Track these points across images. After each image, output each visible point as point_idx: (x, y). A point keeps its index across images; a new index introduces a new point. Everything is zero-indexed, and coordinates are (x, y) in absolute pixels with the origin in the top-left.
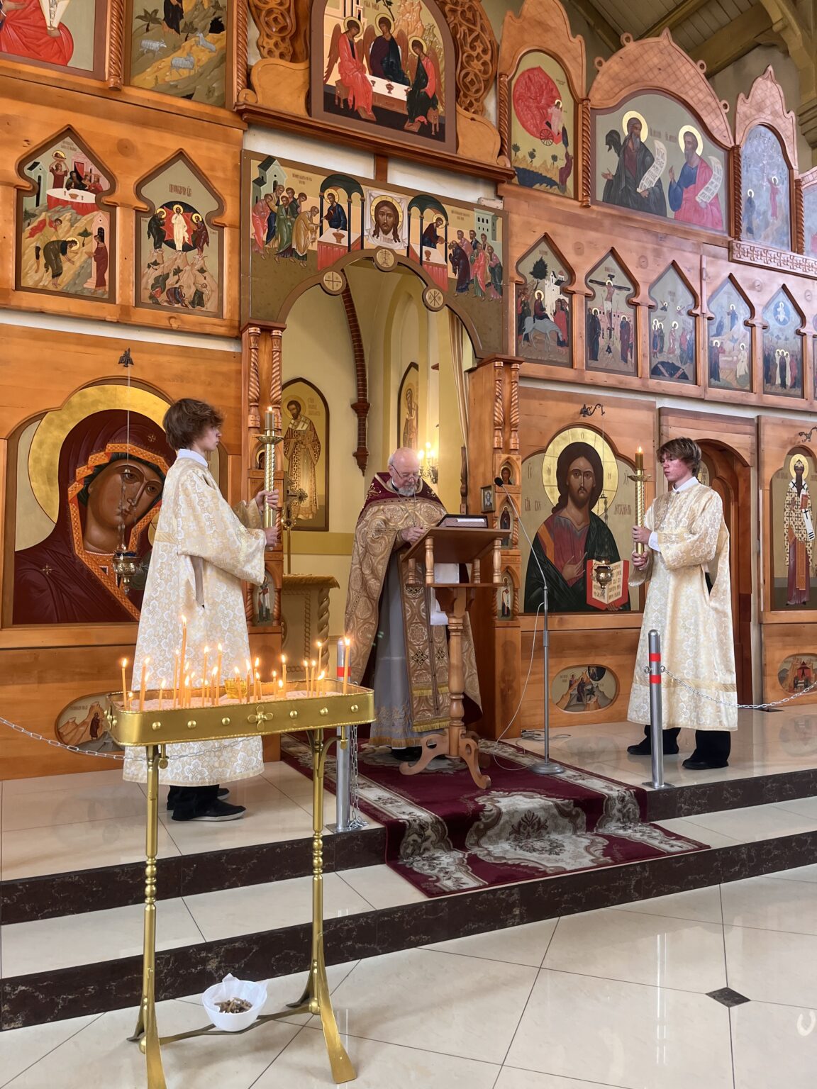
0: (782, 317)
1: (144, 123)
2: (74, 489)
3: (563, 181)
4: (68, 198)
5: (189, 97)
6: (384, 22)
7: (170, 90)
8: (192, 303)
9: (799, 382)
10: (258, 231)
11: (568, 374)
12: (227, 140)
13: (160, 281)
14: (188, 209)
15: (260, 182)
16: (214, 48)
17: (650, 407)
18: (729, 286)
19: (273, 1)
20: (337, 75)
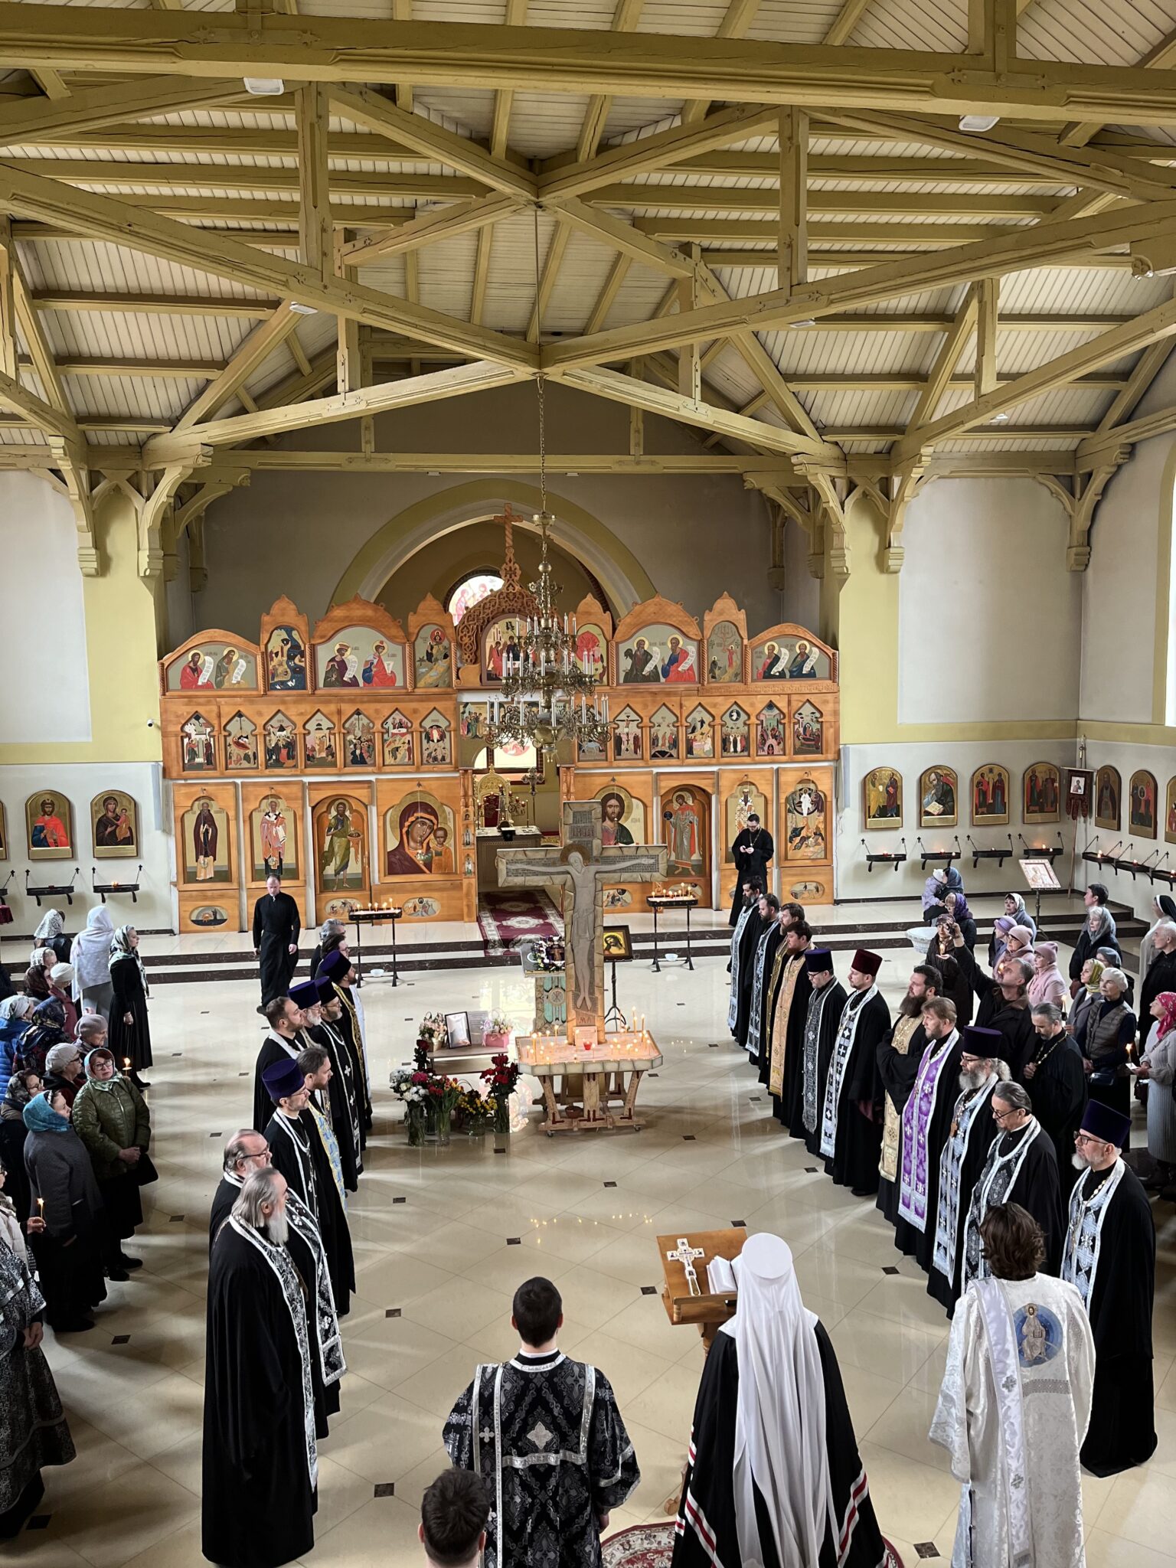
0: (734, 718)
1: (422, 701)
2: (405, 830)
3: (601, 678)
4: (398, 732)
5: (437, 687)
6: (511, 638)
7: (430, 686)
8: (441, 761)
9: (746, 748)
10: (463, 731)
11: (605, 764)
12: (451, 699)
13: (429, 755)
14: (438, 727)
15: (464, 713)
16: (445, 665)
17: (651, 773)
18: (700, 708)
19: (466, 640)
20: (491, 665)
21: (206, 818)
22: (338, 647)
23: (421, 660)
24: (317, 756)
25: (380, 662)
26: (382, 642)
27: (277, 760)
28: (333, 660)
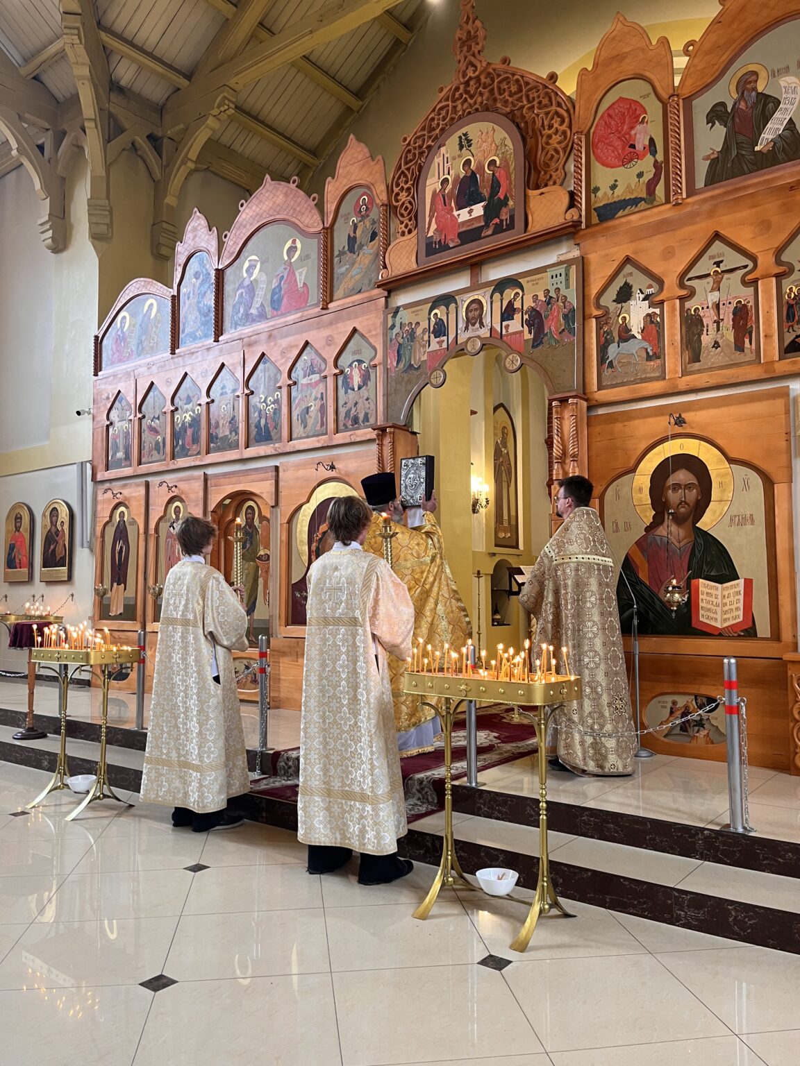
1: (337, 321)
4: (309, 382)
5: (360, 292)
6: (468, 162)
7: (351, 292)
8: (363, 422)
10: (392, 361)
11: (657, 387)
13: (348, 413)
15: (393, 326)
16: (371, 251)
17: (782, 392)
19: (403, 197)
20: (434, 226)
21: (121, 533)
22: (246, 265)
23: (342, 253)
24: (220, 435)
25: (292, 273)
26: (294, 242)
27: (183, 445)
28: (241, 286)
